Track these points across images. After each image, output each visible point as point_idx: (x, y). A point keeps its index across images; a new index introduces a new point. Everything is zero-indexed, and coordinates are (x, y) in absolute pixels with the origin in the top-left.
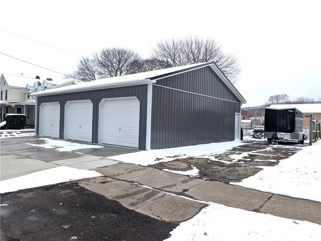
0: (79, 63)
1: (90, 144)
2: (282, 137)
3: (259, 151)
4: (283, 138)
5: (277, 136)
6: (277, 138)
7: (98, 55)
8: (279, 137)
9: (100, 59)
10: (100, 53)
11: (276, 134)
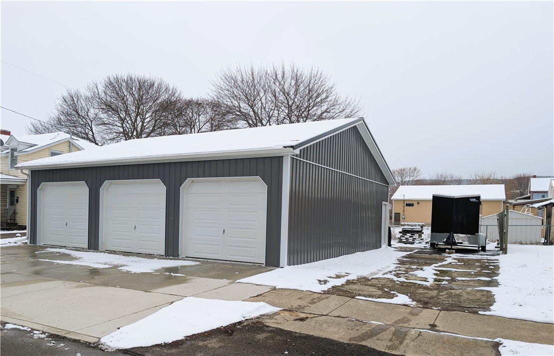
0: (60, 102)
1: (160, 257)
2: (460, 241)
3: (440, 264)
4: (462, 243)
5: (454, 239)
6: (455, 244)
7: (98, 87)
8: (457, 241)
9: (102, 95)
10: (103, 84)
11: (453, 237)
